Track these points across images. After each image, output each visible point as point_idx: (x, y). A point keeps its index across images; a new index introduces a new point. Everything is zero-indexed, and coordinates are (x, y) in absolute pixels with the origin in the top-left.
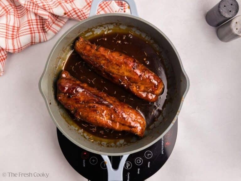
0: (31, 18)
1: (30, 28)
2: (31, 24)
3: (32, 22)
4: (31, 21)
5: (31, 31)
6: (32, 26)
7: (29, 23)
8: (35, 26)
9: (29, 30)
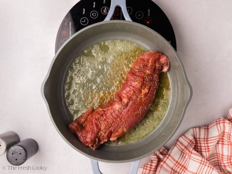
0: (206, 154)
1: (207, 143)
2: (206, 148)
3: (205, 149)
4: (207, 150)
5: (207, 141)
6: (206, 145)
7: (208, 149)
8: (203, 145)
9: (209, 142)
